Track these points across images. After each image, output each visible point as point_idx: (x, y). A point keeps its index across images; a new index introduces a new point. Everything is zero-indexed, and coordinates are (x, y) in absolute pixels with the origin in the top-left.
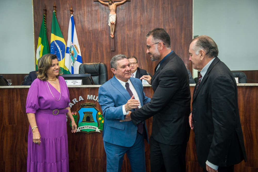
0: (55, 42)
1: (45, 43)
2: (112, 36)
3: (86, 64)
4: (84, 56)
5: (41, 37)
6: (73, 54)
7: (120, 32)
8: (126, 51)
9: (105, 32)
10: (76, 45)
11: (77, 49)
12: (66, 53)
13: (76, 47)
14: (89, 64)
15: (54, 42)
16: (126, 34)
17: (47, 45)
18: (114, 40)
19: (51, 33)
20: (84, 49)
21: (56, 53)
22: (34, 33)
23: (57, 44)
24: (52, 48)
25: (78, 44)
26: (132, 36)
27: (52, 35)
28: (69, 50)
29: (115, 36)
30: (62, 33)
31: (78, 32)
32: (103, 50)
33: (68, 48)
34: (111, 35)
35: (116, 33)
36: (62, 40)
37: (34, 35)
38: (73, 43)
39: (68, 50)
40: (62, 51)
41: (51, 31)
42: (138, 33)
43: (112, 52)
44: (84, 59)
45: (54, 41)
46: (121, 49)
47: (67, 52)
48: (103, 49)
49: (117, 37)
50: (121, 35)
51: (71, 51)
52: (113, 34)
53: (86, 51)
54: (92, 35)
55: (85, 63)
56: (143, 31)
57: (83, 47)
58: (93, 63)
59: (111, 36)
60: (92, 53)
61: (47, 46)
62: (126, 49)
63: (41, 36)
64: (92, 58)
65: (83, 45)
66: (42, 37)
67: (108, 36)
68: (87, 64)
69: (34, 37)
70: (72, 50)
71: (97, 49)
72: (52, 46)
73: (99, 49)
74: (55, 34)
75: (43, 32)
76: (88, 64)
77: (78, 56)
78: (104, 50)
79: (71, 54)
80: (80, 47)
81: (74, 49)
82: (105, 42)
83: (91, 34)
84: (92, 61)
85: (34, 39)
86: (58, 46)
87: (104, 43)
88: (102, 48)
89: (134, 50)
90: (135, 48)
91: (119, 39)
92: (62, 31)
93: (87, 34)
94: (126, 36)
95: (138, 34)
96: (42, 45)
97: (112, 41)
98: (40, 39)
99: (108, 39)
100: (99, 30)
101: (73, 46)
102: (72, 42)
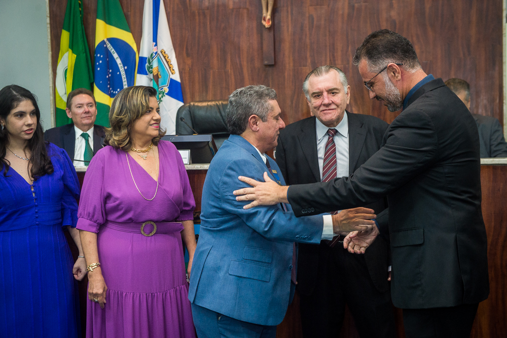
0: (107, 42)
1: (81, 47)
2: (267, 24)
3: (196, 104)
4: (187, 82)
5: (69, 30)
6: (158, 78)
7: (289, 9)
8: (306, 66)
9: (245, 11)
10: (165, 50)
11: (167, 62)
12: (139, 72)
13: (165, 57)
14: (205, 104)
15: (105, 43)
16: (307, 15)
17: (86, 52)
18: (272, 33)
19: (97, 18)
20: (189, 61)
21: (110, 73)
22: (48, 20)
23: (113, 50)
24: (101, 62)
25: (172, 47)
26: (323, 22)
27: (100, 24)
28: (147, 64)
29: (276, 22)
30: (127, 17)
31: (171, 13)
32: (241, 65)
33: (142, 60)
34: (265, 20)
35: (277, 15)
36: (126, 37)
37: (49, 26)
38: (156, 45)
39: (143, 66)
40: (126, 68)
41: (96, 11)
42: (341, 12)
43: (267, 68)
44: (187, 90)
45: (105, 40)
46: (291, 59)
47: (142, 71)
48: (240, 61)
49: (282, 24)
50: (292, 19)
51: (151, 67)
52: (268, 17)
53: (192, 66)
54: (210, 23)
55: (192, 104)
56: (356, 5)
57: (185, 55)
58: (213, 103)
59: (264, 23)
60: (211, 71)
61: (85, 54)
62: (306, 58)
63: (69, 27)
64: (211, 86)
65: (185, 51)
66: (71, 30)
67: (255, 24)
68: (198, 106)
69: (49, 30)
70: (155, 64)
71: (225, 61)
72: (99, 55)
73: (231, 60)
74: (108, 21)
75: (74, 16)
76: (200, 104)
77: (172, 81)
78: (245, 63)
79: (151, 76)
80: (176, 57)
81: (159, 62)
82: (247, 41)
83: (208, 18)
84: (210, 96)
85: (49, 37)
86: (115, 56)
87: (244, 44)
88: (239, 57)
89: (330, 60)
90: (334, 57)
91: (287, 31)
92: (125, 10)
93: (197, 17)
94: (306, 22)
95: (343, 15)
96: (73, 52)
97: (268, 37)
98: (65, 36)
99: (255, 31)
100: (231, 6)
101: (156, 53)
102: (154, 41)
